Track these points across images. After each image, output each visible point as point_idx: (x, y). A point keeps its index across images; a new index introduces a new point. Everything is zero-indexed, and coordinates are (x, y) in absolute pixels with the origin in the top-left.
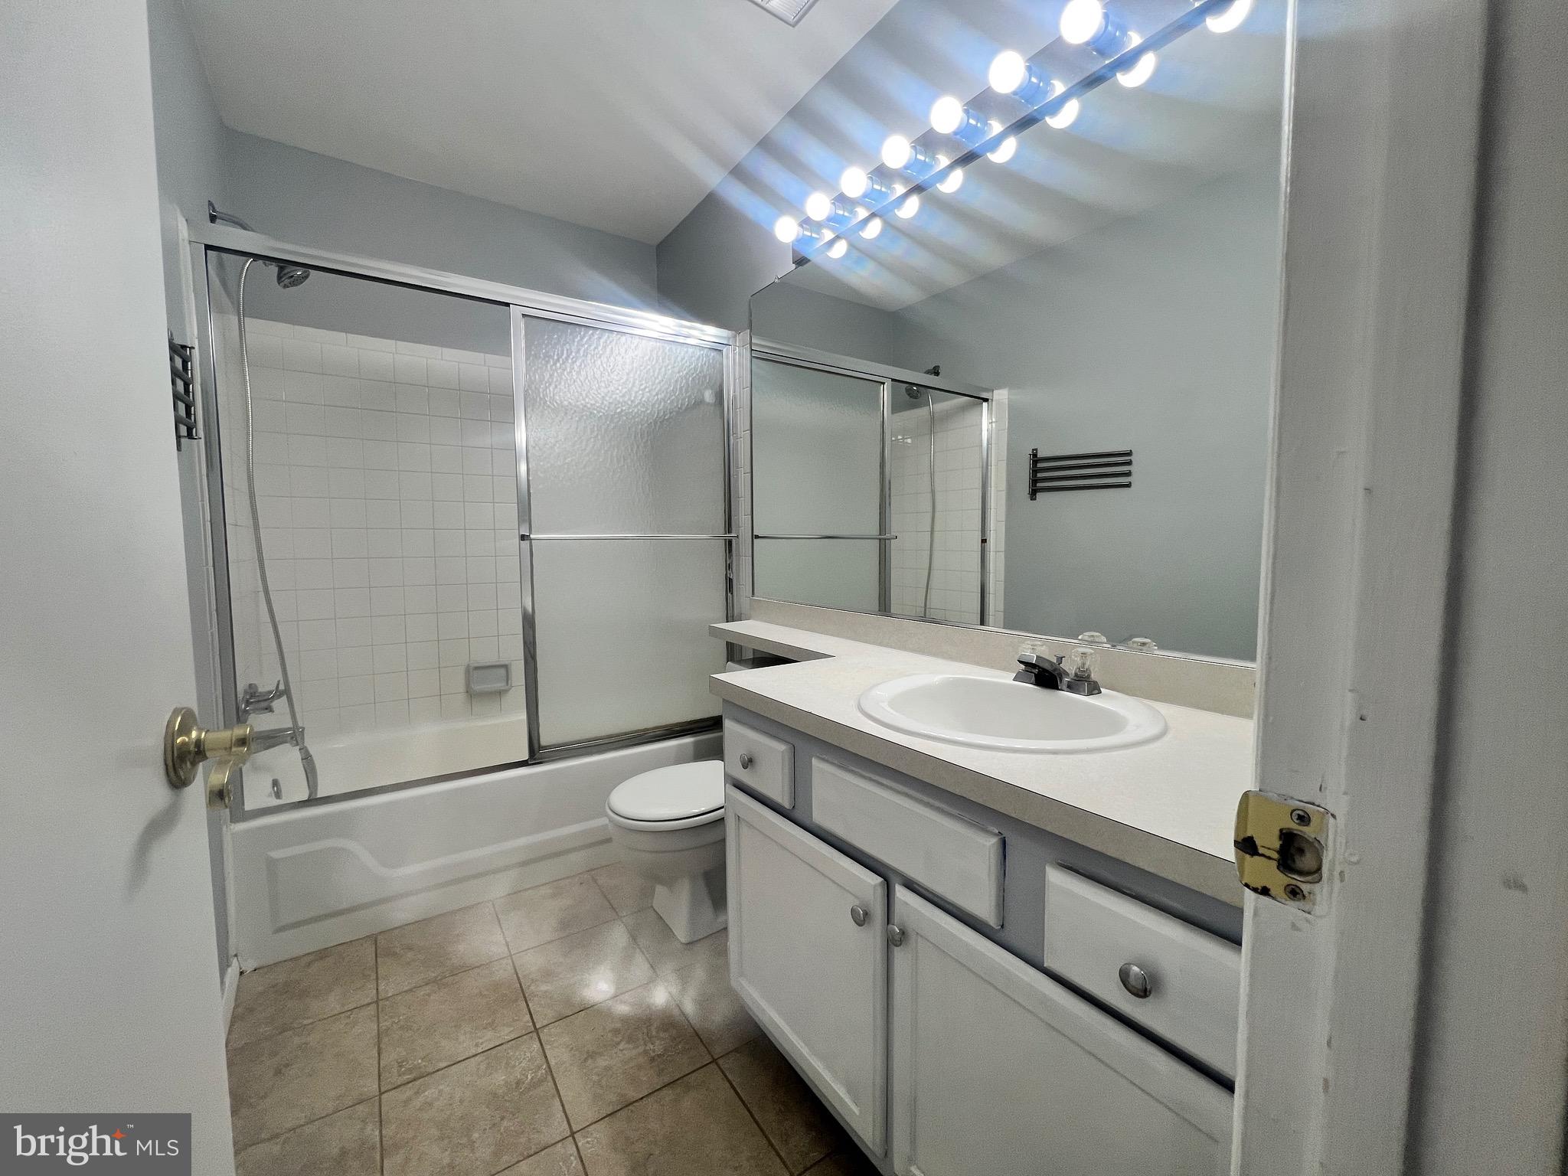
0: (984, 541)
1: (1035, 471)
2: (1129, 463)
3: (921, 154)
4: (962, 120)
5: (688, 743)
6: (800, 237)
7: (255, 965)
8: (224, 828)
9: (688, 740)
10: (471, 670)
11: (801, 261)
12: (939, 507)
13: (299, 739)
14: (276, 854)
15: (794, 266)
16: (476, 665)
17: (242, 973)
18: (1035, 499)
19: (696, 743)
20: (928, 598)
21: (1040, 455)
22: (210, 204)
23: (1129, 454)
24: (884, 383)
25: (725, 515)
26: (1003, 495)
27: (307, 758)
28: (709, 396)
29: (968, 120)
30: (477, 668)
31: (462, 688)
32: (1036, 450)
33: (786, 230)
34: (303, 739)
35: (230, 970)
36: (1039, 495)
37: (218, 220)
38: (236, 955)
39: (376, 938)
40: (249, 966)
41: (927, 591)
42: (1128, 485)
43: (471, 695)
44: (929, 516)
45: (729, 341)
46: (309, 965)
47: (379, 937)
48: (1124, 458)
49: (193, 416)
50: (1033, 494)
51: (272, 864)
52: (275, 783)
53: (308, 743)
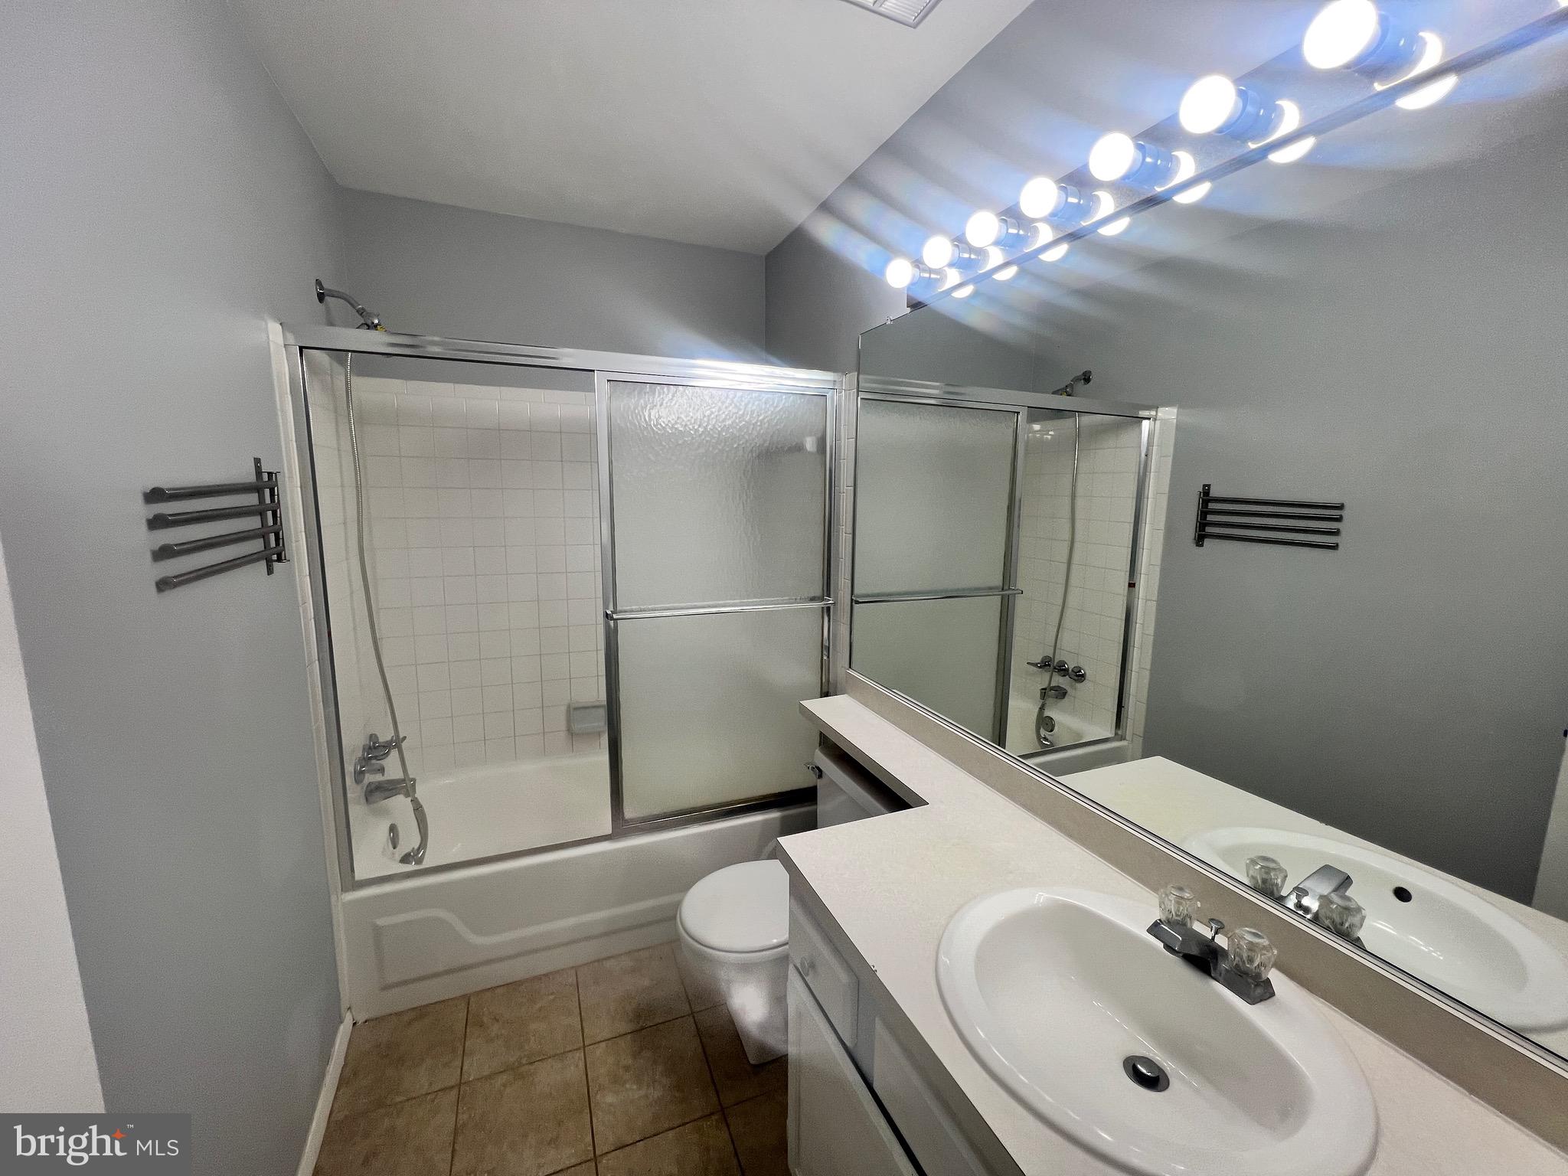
0: (1132, 585)
1: (1204, 512)
2: (1339, 519)
3: (1074, 196)
4: (1134, 161)
5: (773, 819)
6: (916, 280)
7: (367, 1017)
8: (333, 898)
9: (774, 815)
10: (572, 711)
11: (915, 305)
12: (1078, 536)
13: (410, 792)
14: (381, 922)
15: (909, 310)
16: (577, 706)
17: (354, 1024)
18: (1202, 545)
19: (783, 818)
20: (1059, 636)
21: (1214, 493)
22: (318, 283)
23: (1341, 507)
24: (1018, 413)
25: (823, 576)
26: (1161, 534)
27: (418, 809)
28: (810, 444)
29: (1144, 159)
30: (576, 709)
31: (564, 728)
32: (1209, 486)
33: (899, 275)
34: (415, 791)
35: (342, 1027)
36: (1207, 541)
37: (327, 298)
38: (349, 1008)
39: (469, 1000)
40: (361, 1019)
41: (1058, 632)
42: (1335, 547)
43: (571, 733)
44: (1066, 545)
45: (834, 384)
46: (410, 1023)
47: (472, 999)
48: (1332, 512)
49: (281, 541)
50: (1200, 539)
51: (378, 931)
52: (393, 829)
53: (420, 793)
